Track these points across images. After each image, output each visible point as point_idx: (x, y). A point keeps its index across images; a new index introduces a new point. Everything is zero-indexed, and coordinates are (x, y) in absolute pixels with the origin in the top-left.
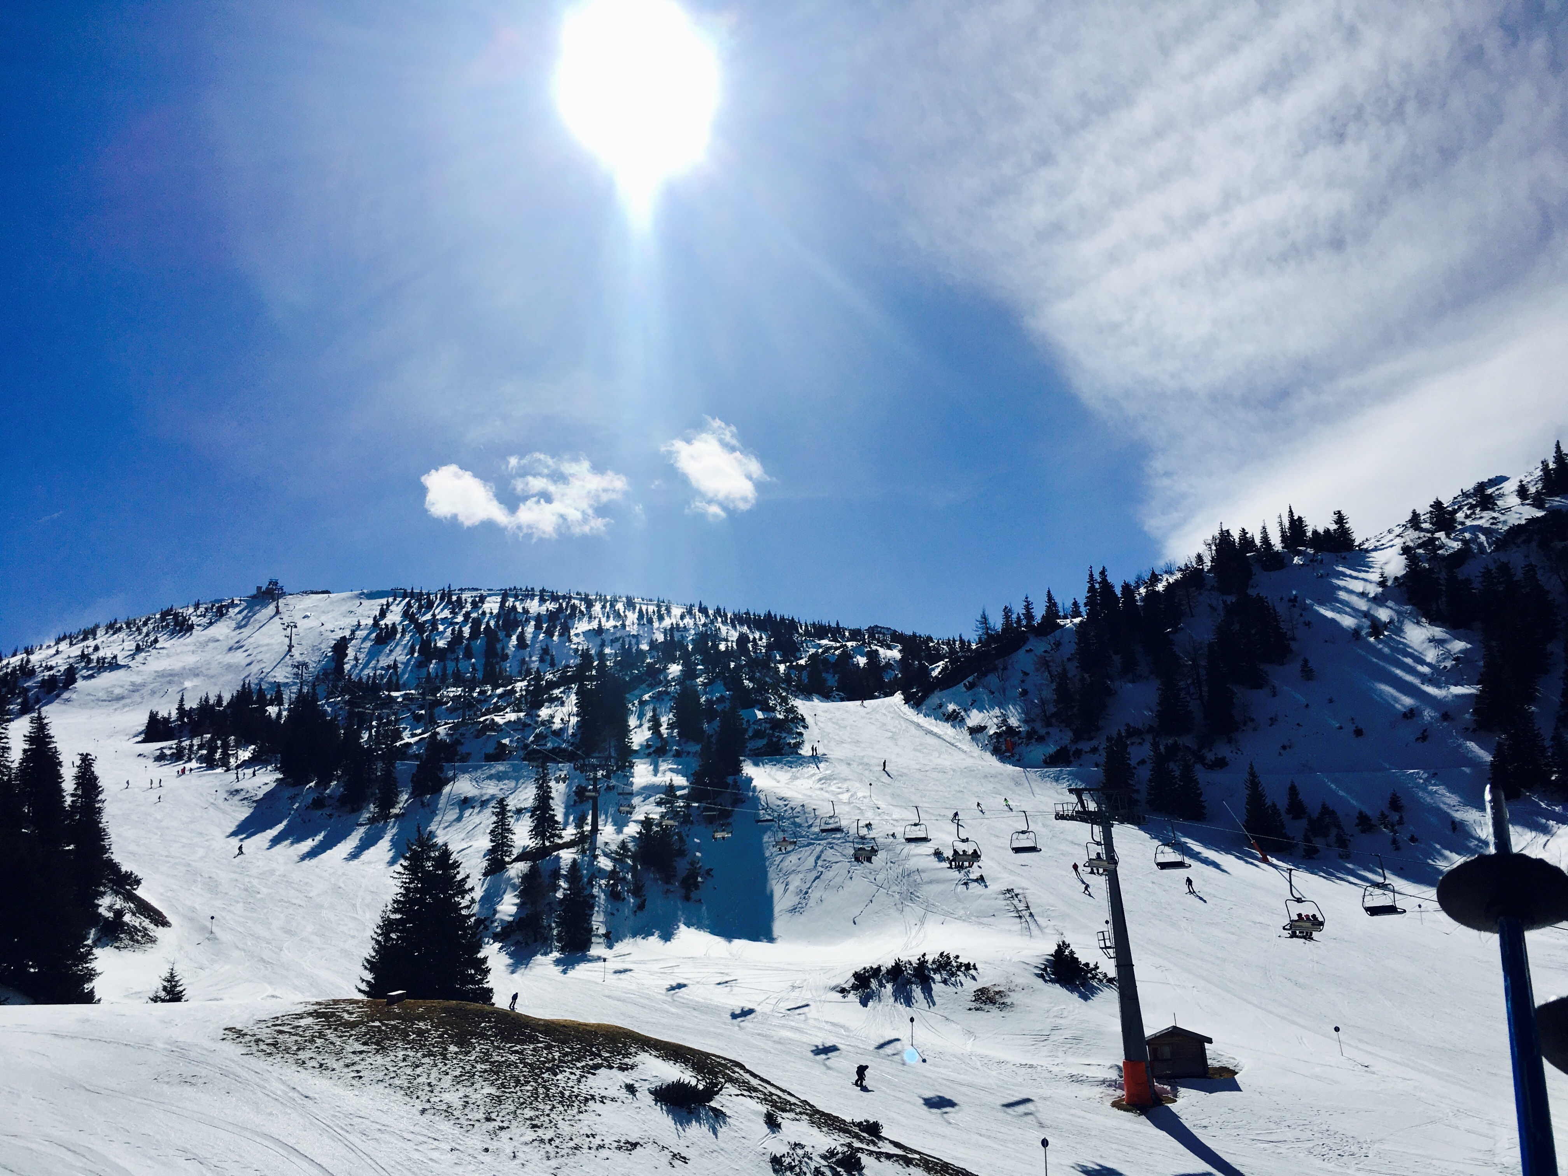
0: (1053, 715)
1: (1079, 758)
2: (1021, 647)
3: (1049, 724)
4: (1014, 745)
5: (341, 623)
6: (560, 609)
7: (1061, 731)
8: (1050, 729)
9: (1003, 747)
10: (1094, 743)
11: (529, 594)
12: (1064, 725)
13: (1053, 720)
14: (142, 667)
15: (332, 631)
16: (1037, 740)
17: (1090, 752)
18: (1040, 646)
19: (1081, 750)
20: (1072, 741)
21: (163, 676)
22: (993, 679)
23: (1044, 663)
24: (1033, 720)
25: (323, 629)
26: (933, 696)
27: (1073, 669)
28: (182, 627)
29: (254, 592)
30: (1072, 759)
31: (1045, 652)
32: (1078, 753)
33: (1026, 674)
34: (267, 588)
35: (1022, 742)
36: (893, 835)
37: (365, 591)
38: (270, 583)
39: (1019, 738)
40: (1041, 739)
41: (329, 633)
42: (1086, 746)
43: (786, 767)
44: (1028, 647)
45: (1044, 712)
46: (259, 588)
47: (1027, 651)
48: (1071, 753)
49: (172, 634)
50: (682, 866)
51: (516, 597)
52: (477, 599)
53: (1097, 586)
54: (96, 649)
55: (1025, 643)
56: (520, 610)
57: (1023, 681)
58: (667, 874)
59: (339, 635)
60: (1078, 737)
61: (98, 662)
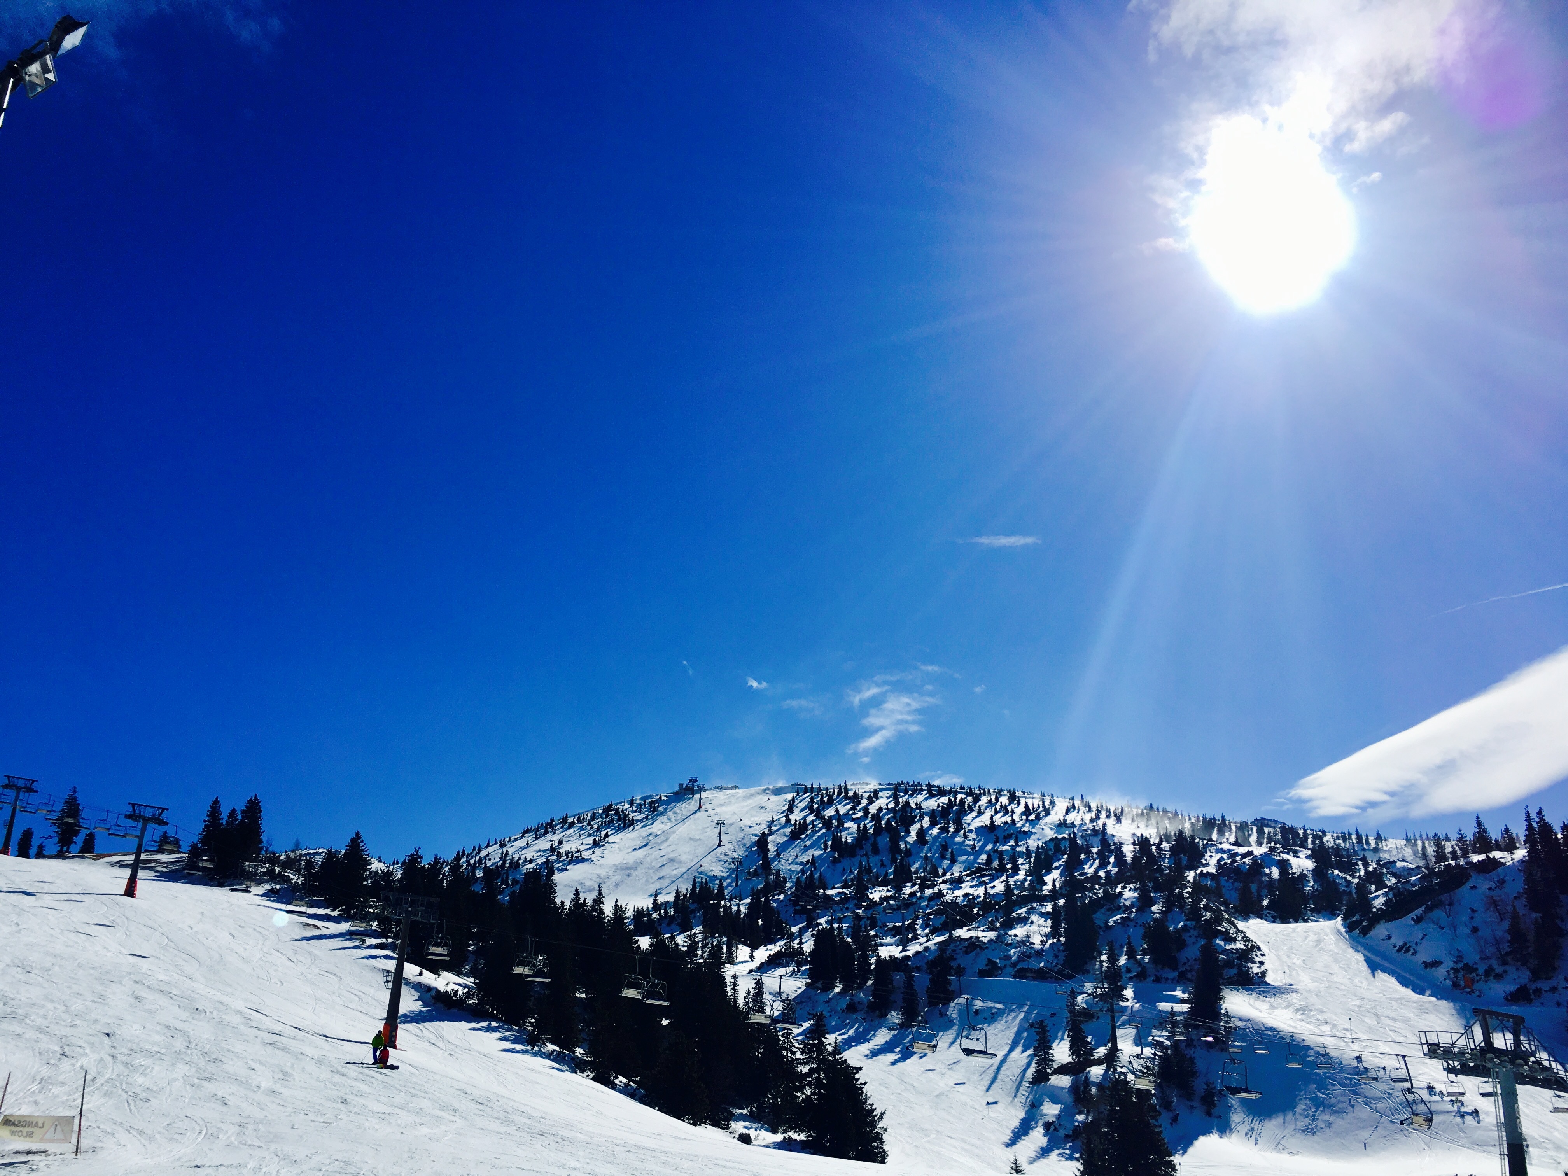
0: (1507, 954)
1: (1539, 997)
2: (1464, 884)
3: (1505, 963)
4: (1473, 981)
5: (757, 819)
6: (950, 804)
7: (1517, 969)
8: (1507, 968)
9: (1462, 983)
10: (1553, 983)
11: (916, 790)
12: (1519, 964)
13: (1509, 959)
14: (602, 861)
15: (750, 827)
16: (1495, 977)
17: (1549, 991)
18: (1484, 884)
19: (1541, 989)
20: (1530, 980)
21: (622, 869)
22: (1439, 914)
23: (1493, 903)
24: (1488, 958)
25: (742, 824)
26: (1378, 926)
27: (1521, 907)
28: (625, 823)
29: (677, 788)
30: (1532, 997)
31: (1490, 889)
32: (1538, 992)
33: (1473, 911)
34: (687, 786)
35: (1480, 979)
36: (1384, 1068)
37: (771, 787)
38: (691, 781)
39: (1477, 975)
40: (1499, 977)
41: (748, 829)
42: (1545, 985)
43: (1261, 997)
44: (1470, 884)
45: (1499, 950)
46: (681, 785)
47: (1471, 888)
48: (1531, 991)
49: (620, 829)
50: (1199, 1086)
51: (906, 792)
52: (872, 794)
53: (1535, 825)
54: (560, 843)
55: (1468, 879)
56: (913, 806)
57: (1472, 918)
58: (1187, 1093)
59: (758, 830)
60: (1536, 976)
61: (567, 854)
